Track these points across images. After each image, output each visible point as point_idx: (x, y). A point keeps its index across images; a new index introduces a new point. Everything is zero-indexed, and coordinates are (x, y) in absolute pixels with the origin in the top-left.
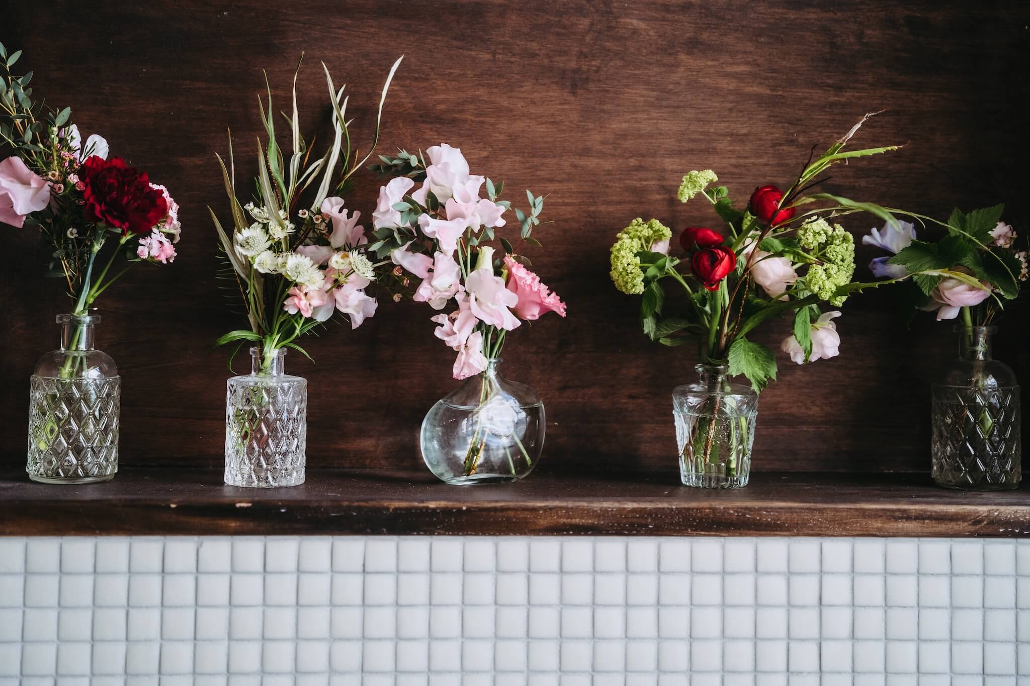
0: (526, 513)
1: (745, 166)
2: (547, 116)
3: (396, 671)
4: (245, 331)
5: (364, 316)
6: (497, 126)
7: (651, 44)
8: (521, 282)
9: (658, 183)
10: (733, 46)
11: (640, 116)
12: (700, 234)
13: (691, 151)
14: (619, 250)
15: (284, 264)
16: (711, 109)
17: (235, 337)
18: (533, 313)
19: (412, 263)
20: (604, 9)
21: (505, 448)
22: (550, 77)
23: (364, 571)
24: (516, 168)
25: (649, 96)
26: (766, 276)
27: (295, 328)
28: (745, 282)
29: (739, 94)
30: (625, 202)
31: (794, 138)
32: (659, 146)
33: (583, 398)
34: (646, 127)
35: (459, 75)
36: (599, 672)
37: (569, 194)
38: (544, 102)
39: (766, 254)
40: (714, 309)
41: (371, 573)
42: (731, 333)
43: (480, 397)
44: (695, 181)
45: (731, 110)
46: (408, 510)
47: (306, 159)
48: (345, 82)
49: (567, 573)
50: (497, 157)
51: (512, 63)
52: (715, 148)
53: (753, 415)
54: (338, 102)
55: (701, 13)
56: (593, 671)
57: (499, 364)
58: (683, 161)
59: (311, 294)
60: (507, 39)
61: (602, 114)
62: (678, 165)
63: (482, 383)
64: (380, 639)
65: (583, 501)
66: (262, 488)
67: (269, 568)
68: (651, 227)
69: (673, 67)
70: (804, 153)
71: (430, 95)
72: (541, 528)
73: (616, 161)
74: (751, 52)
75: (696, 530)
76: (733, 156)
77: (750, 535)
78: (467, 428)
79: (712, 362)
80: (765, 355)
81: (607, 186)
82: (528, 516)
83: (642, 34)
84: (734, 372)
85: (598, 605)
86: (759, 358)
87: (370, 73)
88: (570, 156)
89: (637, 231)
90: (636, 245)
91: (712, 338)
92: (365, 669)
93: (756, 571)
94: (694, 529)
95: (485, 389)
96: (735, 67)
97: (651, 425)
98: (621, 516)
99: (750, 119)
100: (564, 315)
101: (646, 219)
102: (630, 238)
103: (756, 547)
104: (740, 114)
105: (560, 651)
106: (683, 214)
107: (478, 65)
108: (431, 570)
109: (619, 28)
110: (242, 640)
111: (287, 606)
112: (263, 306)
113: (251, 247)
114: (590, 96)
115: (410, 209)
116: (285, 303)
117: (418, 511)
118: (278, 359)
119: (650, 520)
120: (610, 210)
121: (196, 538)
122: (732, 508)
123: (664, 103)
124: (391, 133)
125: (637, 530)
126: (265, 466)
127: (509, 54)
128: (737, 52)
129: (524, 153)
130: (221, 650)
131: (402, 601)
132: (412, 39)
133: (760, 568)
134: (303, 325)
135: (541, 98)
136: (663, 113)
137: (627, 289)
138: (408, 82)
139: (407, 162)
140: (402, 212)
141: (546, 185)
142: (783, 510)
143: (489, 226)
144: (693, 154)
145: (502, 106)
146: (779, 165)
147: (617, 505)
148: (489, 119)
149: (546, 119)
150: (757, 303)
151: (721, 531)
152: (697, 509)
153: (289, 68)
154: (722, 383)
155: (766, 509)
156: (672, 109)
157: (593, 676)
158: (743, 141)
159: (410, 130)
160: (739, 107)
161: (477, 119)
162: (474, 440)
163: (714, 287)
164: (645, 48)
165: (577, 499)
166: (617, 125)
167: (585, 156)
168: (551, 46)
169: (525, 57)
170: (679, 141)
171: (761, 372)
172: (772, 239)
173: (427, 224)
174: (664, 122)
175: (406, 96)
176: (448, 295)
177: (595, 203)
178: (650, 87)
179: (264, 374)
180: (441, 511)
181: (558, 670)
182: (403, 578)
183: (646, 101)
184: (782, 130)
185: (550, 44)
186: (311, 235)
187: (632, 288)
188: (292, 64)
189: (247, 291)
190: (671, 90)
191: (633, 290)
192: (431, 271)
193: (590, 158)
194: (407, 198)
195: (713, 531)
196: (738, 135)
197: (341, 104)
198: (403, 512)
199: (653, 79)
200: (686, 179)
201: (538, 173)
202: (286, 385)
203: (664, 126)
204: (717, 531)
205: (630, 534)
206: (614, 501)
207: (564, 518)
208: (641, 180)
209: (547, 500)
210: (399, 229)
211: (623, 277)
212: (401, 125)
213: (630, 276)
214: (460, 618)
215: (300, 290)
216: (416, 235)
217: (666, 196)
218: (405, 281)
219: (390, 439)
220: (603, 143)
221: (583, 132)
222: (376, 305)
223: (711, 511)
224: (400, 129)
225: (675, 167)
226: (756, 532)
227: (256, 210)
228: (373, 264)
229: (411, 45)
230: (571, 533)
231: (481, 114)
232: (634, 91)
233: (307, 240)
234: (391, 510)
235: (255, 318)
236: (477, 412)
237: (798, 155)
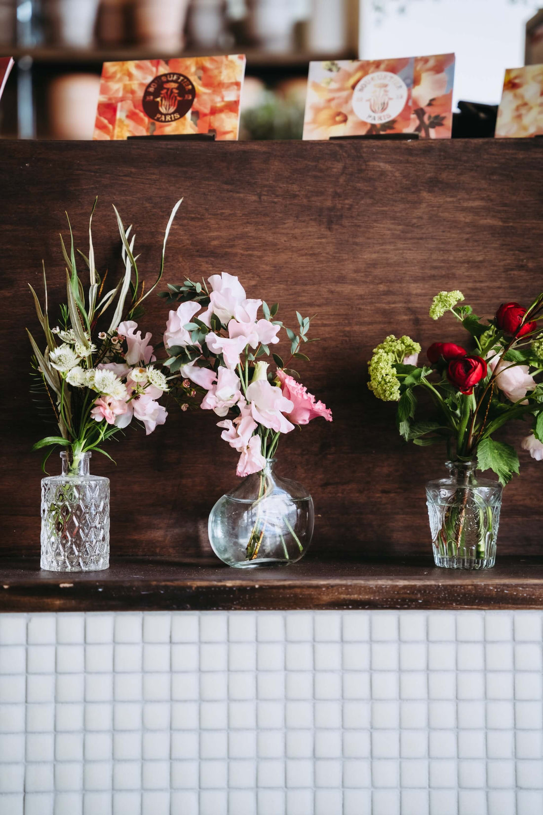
0: (311, 590)
1: (480, 289)
2: (307, 249)
3: (200, 729)
4: (57, 437)
5: (157, 423)
6: (264, 259)
7: (396, 184)
8: (293, 391)
9: (404, 305)
10: (468, 184)
11: (388, 247)
12: (446, 349)
13: (433, 277)
14: (377, 363)
15: (92, 379)
16: (450, 240)
17: (49, 442)
18: (304, 419)
19: (198, 377)
20: (355, 154)
21: (280, 536)
22: (308, 215)
23: (171, 642)
24: (281, 294)
25: (395, 230)
26: (509, 383)
27: (100, 433)
28: (490, 389)
29: (475, 226)
30: (376, 323)
31: (523, 263)
32: (405, 273)
33: (342, 493)
34: (393, 257)
35: (230, 215)
36: (377, 729)
37: (327, 317)
38: (304, 237)
39: (509, 364)
40: (463, 412)
41: (177, 643)
42: (477, 433)
43: (259, 492)
44: (446, 300)
45: (467, 240)
46: (208, 588)
47: (101, 289)
48: (131, 223)
49: (347, 642)
50: (264, 285)
51: (275, 203)
52: (454, 274)
53: (498, 505)
54: (127, 238)
55: (440, 155)
56: (372, 728)
57: (274, 463)
58: (426, 286)
59: (114, 404)
60: (271, 182)
61: (355, 246)
62: (422, 290)
63: (260, 480)
64: (185, 701)
65: (360, 579)
66: (75, 573)
67: (89, 640)
68: (403, 342)
69: (416, 204)
70: (532, 276)
71: (205, 232)
72: (324, 603)
73: (368, 287)
74: (485, 189)
75: (460, 604)
76: (471, 281)
77: (508, 608)
78: (248, 520)
79: (461, 459)
80: (509, 452)
81: (360, 309)
82: (313, 593)
83: (388, 175)
84: (482, 467)
85: (375, 671)
86: (503, 455)
87: (153, 215)
88: (327, 283)
89: (391, 346)
90: (391, 357)
91: (461, 438)
92: (174, 727)
93: (514, 640)
94: (458, 603)
95: (262, 485)
96: (471, 202)
97: (402, 516)
98: (394, 592)
99: (485, 247)
100: (331, 420)
101: (398, 336)
102: (385, 352)
103: (513, 619)
104: (476, 244)
105: (342, 711)
106: (427, 332)
107: (246, 206)
108: (228, 641)
109: (368, 170)
110: (67, 703)
111: (105, 673)
112: (71, 416)
113: (63, 363)
114: (343, 231)
115: (199, 329)
116: (92, 412)
117: (217, 589)
118: (85, 461)
119: (419, 596)
120: (363, 329)
121: (25, 614)
122: (492, 585)
123: (409, 235)
124: (172, 266)
125: (407, 604)
126: (77, 553)
127: (273, 196)
128: (473, 189)
129: (287, 281)
130: (49, 710)
131: (204, 668)
132: (189, 184)
133: (518, 638)
134: (106, 432)
135: (302, 233)
136: (407, 244)
137: (385, 396)
138: (185, 222)
139: (193, 289)
140: (192, 331)
141: (307, 309)
142: (537, 586)
143: (265, 343)
144: (435, 280)
145: (268, 241)
146: (511, 288)
147: (390, 583)
148: (256, 252)
149: (306, 251)
150: (501, 407)
151: (482, 605)
152: (461, 586)
153: (83, 211)
154: (470, 478)
155: (522, 585)
156: (416, 241)
157: (371, 733)
158: (478, 267)
159: (188, 263)
160: (474, 237)
161: (246, 253)
162: (254, 530)
163: (468, 391)
164: (392, 187)
165: (353, 578)
166: (368, 256)
167: (340, 283)
168: (310, 188)
169: (286, 198)
170: (423, 268)
171: (506, 467)
172: (513, 350)
173: (215, 341)
174: (409, 252)
175: (185, 233)
176: (231, 403)
177: (350, 324)
178: (397, 222)
179: (73, 474)
180: (236, 588)
181: (341, 728)
182: (205, 647)
183: (393, 234)
184: (514, 257)
185: (309, 185)
186: (108, 354)
187: (390, 396)
188: (85, 207)
189: (57, 403)
190: (415, 224)
191: (391, 397)
192: (215, 383)
193: (345, 285)
194: (194, 320)
195: (475, 605)
196: (475, 262)
197: (129, 240)
198: (204, 590)
199: (398, 214)
200: (437, 299)
201: (300, 298)
202: (93, 483)
203: (409, 255)
204: (478, 606)
205: (402, 608)
206: (387, 579)
207: (344, 594)
208: (389, 303)
209: (328, 579)
210: (188, 347)
211: (382, 386)
212: (181, 259)
213: (389, 384)
214: (255, 682)
215: (104, 401)
216: (202, 352)
217: (412, 317)
218: (192, 393)
219: (177, 531)
220: (357, 271)
221: (338, 262)
222: (167, 414)
223: (473, 587)
224: (180, 263)
225: (419, 291)
226: (513, 606)
227: (63, 333)
228: (166, 377)
229: (187, 189)
230: (350, 607)
231: (249, 249)
232: (382, 226)
233: (105, 359)
234: (193, 589)
235: (64, 426)
236: (257, 505)
237: (527, 278)
